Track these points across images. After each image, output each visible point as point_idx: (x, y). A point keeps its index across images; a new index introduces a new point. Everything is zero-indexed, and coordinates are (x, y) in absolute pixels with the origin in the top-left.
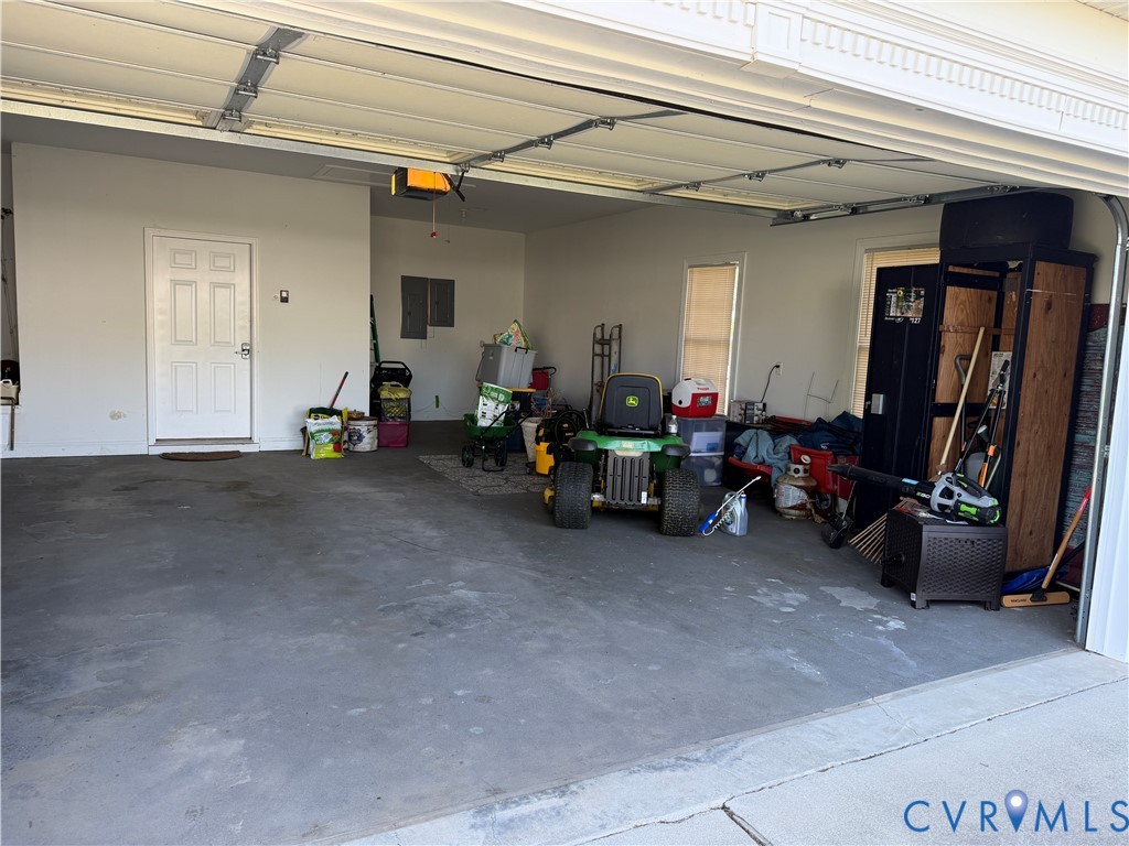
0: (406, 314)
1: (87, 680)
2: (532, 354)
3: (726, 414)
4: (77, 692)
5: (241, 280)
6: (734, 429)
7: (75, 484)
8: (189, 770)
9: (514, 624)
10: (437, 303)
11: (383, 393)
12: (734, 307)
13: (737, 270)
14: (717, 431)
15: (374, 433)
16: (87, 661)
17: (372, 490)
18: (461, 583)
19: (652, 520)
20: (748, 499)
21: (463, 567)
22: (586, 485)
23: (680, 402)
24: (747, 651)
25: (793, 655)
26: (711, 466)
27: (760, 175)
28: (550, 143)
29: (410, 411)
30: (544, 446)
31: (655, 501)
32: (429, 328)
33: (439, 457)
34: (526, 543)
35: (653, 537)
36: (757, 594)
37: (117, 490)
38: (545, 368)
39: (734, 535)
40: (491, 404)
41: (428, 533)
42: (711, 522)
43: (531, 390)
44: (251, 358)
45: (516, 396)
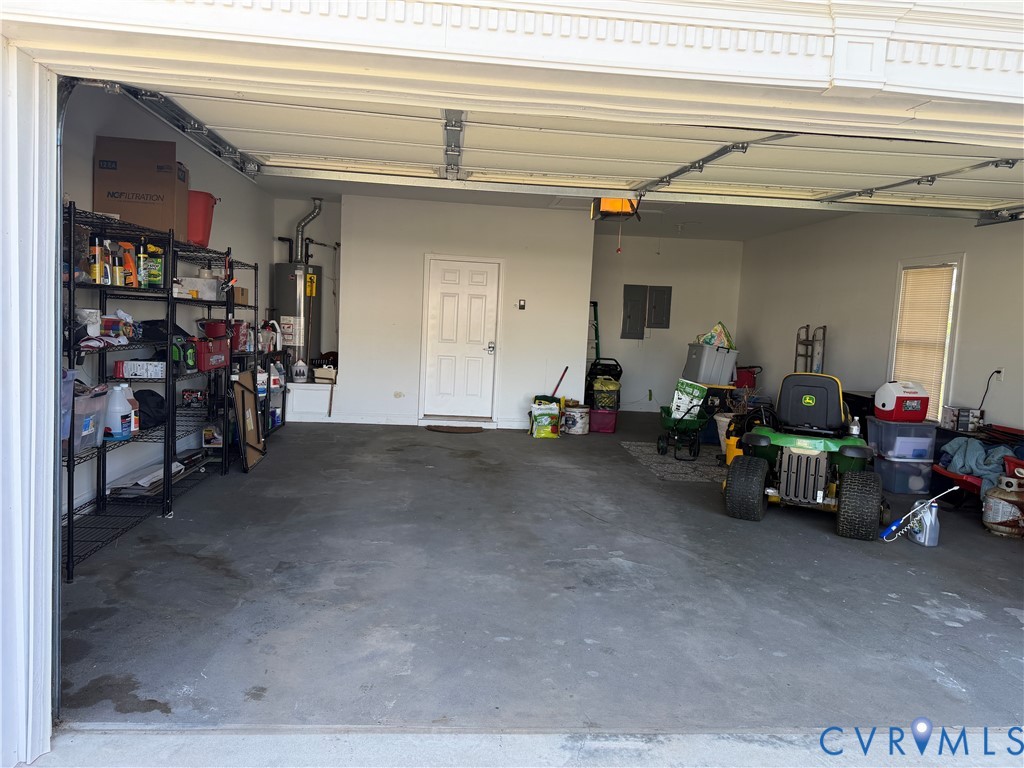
0: (627, 317)
1: (328, 582)
2: (733, 354)
3: (939, 419)
4: (319, 589)
5: (491, 292)
6: (943, 435)
7: (363, 444)
8: (372, 658)
9: (657, 595)
10: (655, 307)
11: (596, 385)
12: (951, 309)
13: (955, 271)
14: (926, 436)
15: (586, 419)
16: (332, 569)
17: (571, 466)
18: (621, 553)
19: (826, 518)
20: (941, 509)
21: (627, 539)
22: (758, 479)
23: (884, 405)
24: (889, 656)
25: (940, 669)
26: (919, 473)
27: (932, 179)
28: (701, 168)
29: (619, 401)
30: (734, 440)
31: (832, 502)
32: (646, 329)
33: (639, 443)
34: (693, 527)
35: (828, 537)
36: (925, 606)
37: (389, 450)
38: (750, 367)
39: (922, 545)
40: (686, 399)
41: (607, 507)
42: (894, 528)
43: (732, 387)
44: (495, 354)
45: (712, 392)
